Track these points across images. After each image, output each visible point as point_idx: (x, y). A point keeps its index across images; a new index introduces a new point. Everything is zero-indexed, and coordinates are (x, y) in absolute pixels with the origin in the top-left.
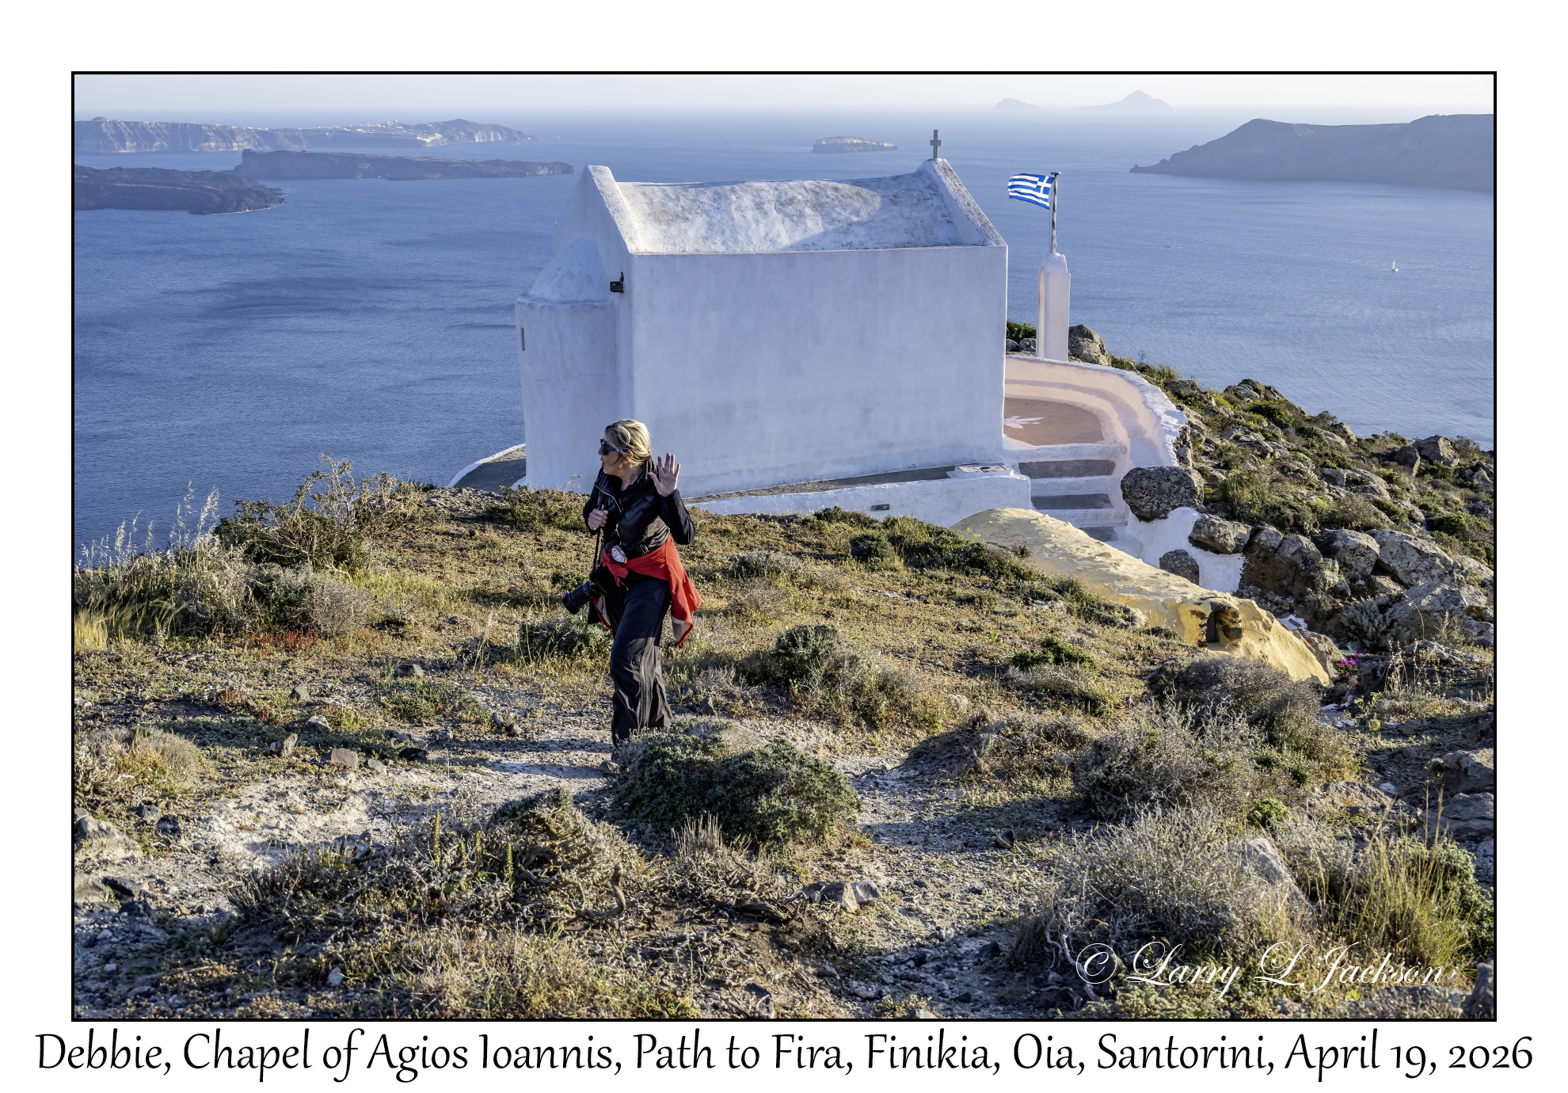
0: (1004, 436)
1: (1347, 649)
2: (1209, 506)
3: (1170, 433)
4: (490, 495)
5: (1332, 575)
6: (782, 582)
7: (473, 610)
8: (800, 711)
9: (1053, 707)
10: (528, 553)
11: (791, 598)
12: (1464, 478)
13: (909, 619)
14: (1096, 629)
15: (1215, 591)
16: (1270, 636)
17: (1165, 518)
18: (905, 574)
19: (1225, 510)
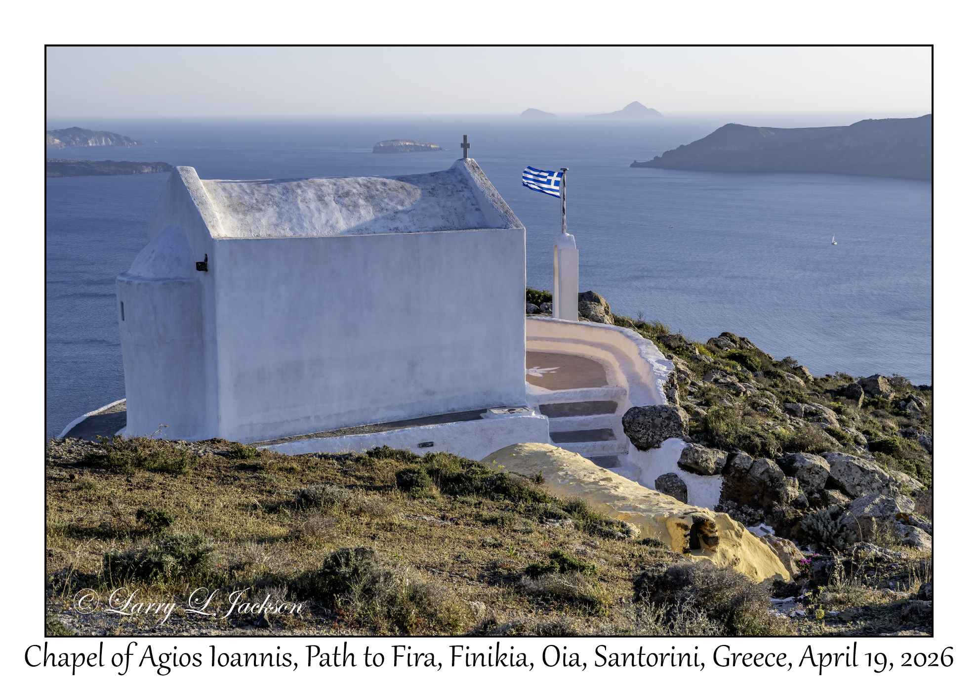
0: (526, 383)
1: (807, 550)
2: (694, 437)
3: (661, 377)
4: (90, 443)
5: (793, 490)
6: (335, 511)
7: (67, 543)
8: (343, 621)
9: (558, 609)
10: (120, 493)
11: (343, 525)
12: (899, 408)
13: (442, 539)
14: (598, 541)
15: (696, 507)
16: (742, 542)
17: (659, 447)
18: (441, 500)
19: (706, 439)
